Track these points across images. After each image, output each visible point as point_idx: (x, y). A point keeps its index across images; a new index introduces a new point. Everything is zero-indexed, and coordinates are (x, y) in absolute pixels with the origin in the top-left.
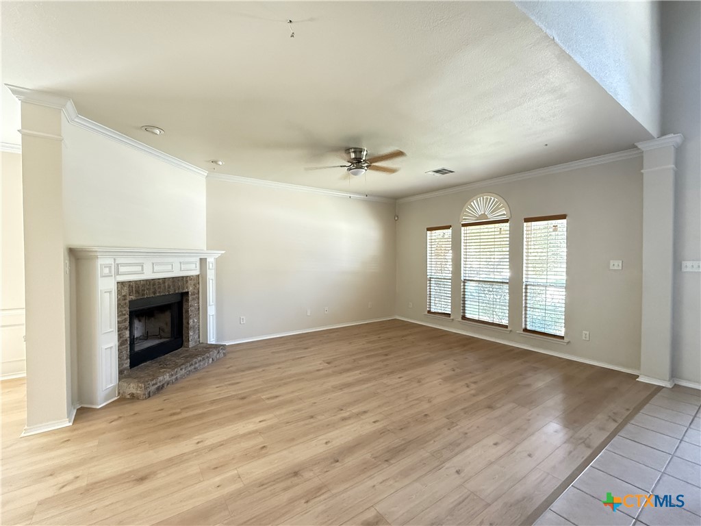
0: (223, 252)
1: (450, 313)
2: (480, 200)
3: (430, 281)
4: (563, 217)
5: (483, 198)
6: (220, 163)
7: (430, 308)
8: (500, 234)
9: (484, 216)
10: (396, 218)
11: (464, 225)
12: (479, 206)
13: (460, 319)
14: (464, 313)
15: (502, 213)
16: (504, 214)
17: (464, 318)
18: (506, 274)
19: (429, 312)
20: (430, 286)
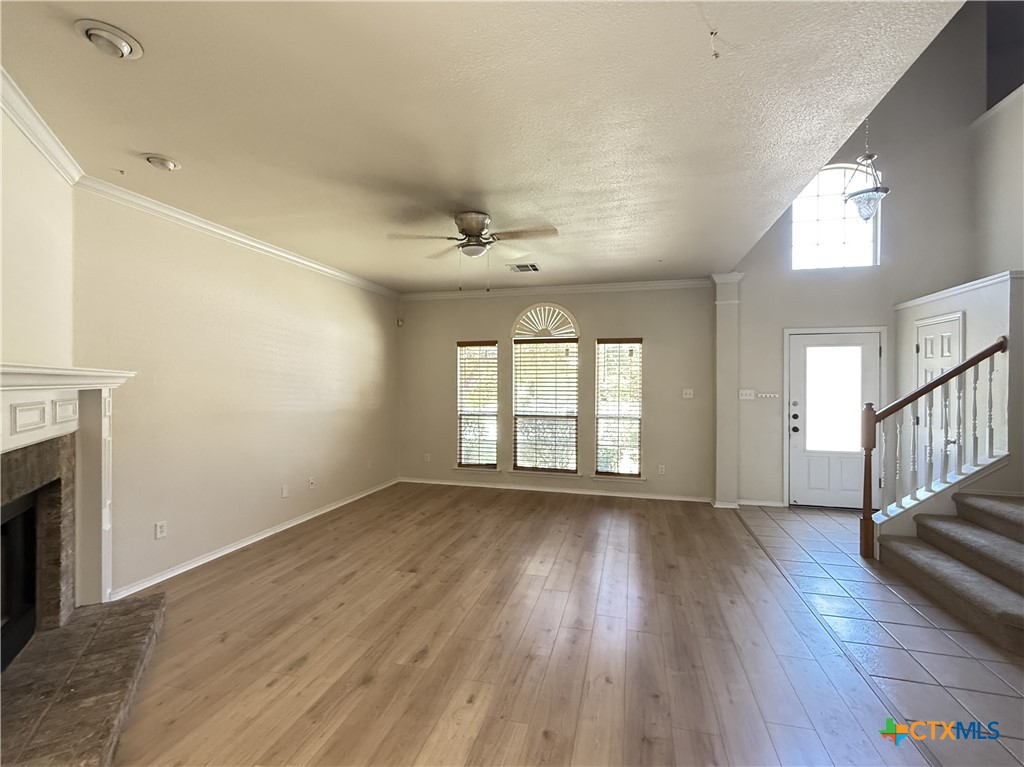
0: (132, 374)
1: (495, 462)
2: (540, 310)
3: (461, 419)
4: (639, 341)
5: (545, 310)
6: (171, 166)
7: (461, 458)
8: (567, 355)
9: (545, 331)
10: (400, 323)
11: (517, 342)
12: (538, 318)
13: (512, 470)
14: (516, 460)
15: (570, 331)
16: (572, 332)
17: (516, 467)
18: (573, 408)
19: (460, 464)
20: (461, 427)
